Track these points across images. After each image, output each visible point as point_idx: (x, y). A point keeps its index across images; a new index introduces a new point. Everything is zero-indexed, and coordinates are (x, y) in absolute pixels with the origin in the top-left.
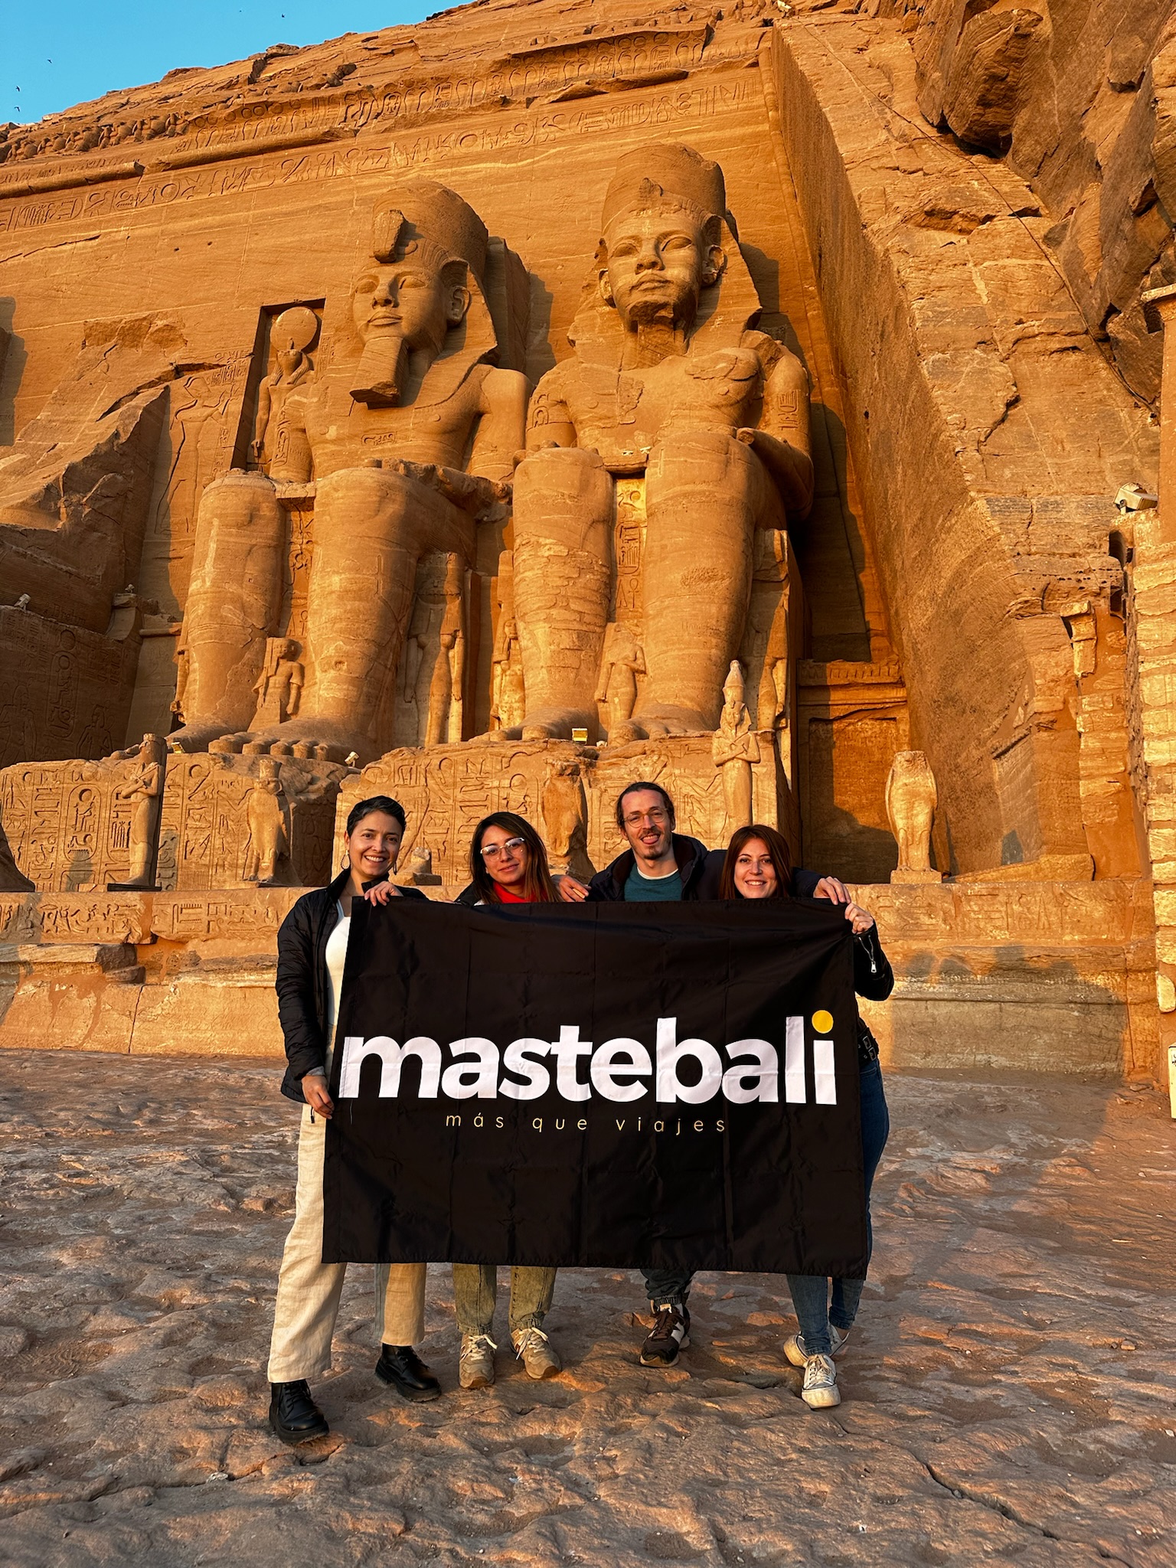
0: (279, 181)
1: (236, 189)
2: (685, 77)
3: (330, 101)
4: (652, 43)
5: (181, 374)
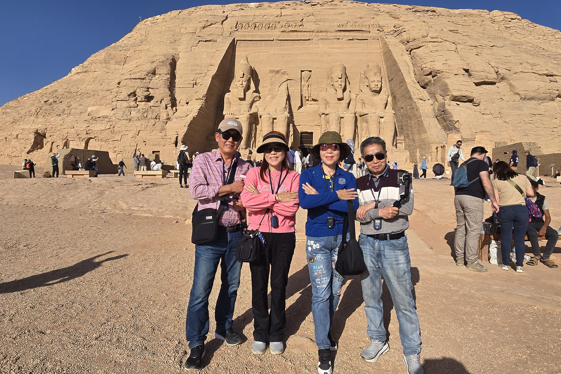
0: (300, 47)
1: (292, 47)
2: (367, 40)
3: (307, 32)
4: (361, 31)
5: (288, 81)
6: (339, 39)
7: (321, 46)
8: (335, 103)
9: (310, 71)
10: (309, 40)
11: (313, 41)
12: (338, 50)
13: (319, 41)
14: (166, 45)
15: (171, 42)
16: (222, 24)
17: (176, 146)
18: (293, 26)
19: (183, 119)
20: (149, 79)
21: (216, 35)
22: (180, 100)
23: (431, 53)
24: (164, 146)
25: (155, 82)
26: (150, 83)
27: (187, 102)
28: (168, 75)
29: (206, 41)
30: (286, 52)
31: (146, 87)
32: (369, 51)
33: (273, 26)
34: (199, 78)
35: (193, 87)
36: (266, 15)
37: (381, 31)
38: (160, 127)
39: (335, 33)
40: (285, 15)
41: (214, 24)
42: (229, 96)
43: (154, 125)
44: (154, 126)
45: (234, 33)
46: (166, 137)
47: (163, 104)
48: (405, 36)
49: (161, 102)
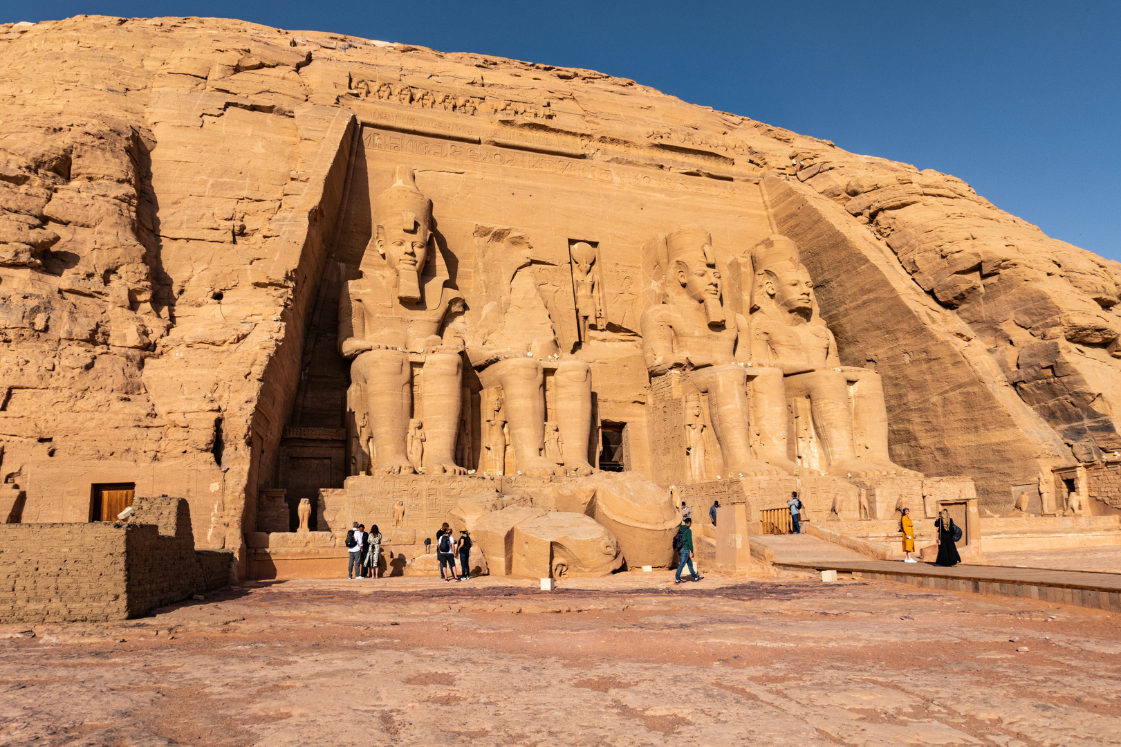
0: (559, 172)
1: (537, 169)
2: (731, 179)
3: (574, 134)
4: (713, 158)
5: (533, 265)
6: (662, 167)
7: (617, 180)
8: (704, 337)
9: (594, 244)
10: (583, 157)
11: (593, 162)
12: (663, 196)
13: (611, 164)
14: (96, 95)
15: (112, 91)
16: (297, 71)
17: (218, 461)
18: (527, 114)
19: (223, 352)
20: (43, 186)
21: (288, 98)
22: (185, 282)
23: (949, 220)
24: (155, 458)
25: (71, 198)
26: (49, 200)
27: (217, 290)
28: (126, 185)
29: (253, 108)
30: (520, 181)
31: (34, 213)
32: (739, 209)
33: (468, 104)
34: (254, 215)
35: (234, 242)
36: (435, 72)
37: (758, 165)
38: (120, 380)
39: (648, 150)
40: (493, 85)
41: (269, 66)
42: (361, 292)
43: (89, 367)
44: (91, 371)
45: (348, 102)
46: (157, 422)
47: (119, 288)
48: (838, 180)
49: (106, 281)
